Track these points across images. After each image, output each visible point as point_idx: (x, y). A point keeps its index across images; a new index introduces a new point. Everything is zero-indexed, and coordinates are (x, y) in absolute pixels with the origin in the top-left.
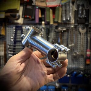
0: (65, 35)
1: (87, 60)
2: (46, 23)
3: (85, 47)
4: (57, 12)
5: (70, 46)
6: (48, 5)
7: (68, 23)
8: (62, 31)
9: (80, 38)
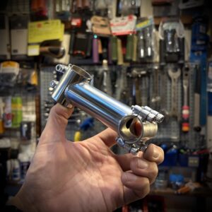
0: (144, 82)
1: (184, 124)
2: (111, 62)
3: (180, 102)
4: (129, 44)
5: (153, 100)
6: (113, 32)
7: (148, 61)
8: (140, 76)
9: (171, 86)
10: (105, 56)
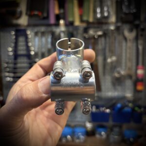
1: (138, 83)
2: (68, 23)
5: (109, 60)
10: (62, 16)
